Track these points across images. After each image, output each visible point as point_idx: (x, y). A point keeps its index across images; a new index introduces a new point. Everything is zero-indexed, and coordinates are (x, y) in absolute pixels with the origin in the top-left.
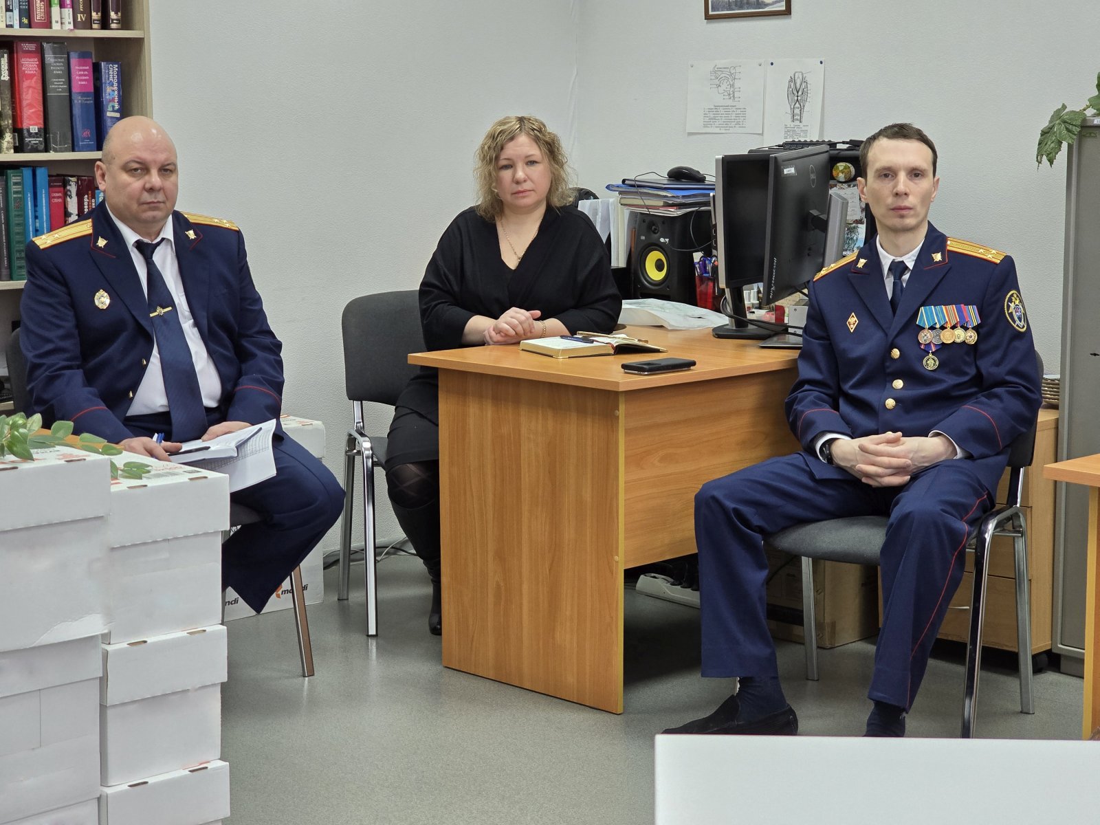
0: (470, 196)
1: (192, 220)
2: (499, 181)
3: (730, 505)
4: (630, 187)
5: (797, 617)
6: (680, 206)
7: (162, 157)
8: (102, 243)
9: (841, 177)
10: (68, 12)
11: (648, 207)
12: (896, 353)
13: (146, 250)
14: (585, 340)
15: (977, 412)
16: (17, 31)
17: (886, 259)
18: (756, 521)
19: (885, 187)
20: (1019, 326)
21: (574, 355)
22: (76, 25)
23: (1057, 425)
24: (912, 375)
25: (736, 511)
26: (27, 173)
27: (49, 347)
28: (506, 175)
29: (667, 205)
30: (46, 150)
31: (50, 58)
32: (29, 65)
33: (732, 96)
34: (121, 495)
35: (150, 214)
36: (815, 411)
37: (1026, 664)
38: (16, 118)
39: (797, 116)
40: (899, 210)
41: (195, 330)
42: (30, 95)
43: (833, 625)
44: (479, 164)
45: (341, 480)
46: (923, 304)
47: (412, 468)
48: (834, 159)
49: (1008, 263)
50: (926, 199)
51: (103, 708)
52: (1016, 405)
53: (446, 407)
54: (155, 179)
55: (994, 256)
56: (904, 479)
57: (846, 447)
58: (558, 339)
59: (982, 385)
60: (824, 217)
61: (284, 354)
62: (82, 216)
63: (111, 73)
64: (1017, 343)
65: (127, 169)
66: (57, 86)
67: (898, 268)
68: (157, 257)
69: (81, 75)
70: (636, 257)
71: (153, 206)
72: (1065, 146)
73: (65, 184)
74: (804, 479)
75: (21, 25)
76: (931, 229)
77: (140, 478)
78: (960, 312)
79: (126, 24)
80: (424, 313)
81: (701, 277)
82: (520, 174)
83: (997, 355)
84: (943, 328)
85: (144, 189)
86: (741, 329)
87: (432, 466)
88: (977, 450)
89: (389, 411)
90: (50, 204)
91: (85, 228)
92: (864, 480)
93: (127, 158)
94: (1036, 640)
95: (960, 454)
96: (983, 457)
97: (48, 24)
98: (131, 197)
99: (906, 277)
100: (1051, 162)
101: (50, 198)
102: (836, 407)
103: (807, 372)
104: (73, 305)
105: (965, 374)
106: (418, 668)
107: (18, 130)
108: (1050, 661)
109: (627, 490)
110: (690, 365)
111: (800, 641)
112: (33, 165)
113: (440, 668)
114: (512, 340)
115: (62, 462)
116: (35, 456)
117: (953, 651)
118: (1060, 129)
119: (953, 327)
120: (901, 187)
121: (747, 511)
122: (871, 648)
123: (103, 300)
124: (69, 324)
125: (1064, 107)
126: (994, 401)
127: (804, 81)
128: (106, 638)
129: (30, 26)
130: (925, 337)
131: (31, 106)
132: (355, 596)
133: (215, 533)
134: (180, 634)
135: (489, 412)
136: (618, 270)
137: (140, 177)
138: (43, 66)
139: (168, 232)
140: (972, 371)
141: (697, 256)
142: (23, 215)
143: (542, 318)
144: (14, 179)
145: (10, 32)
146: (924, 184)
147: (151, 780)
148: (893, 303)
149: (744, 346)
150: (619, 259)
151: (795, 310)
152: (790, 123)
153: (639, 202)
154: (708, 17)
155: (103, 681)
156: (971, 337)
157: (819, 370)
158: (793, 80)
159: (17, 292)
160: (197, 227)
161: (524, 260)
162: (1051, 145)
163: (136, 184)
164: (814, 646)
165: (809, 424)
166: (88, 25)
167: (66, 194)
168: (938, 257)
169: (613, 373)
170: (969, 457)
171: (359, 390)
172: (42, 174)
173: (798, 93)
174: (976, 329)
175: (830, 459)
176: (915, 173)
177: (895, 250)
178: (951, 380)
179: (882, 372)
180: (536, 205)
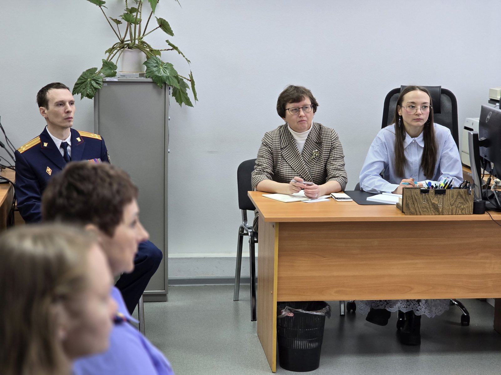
40: (69, 119)
55: (98, 137)
99: (69, 148)
120: (69, 109)
168: (79, 139)
176: (72, 103)
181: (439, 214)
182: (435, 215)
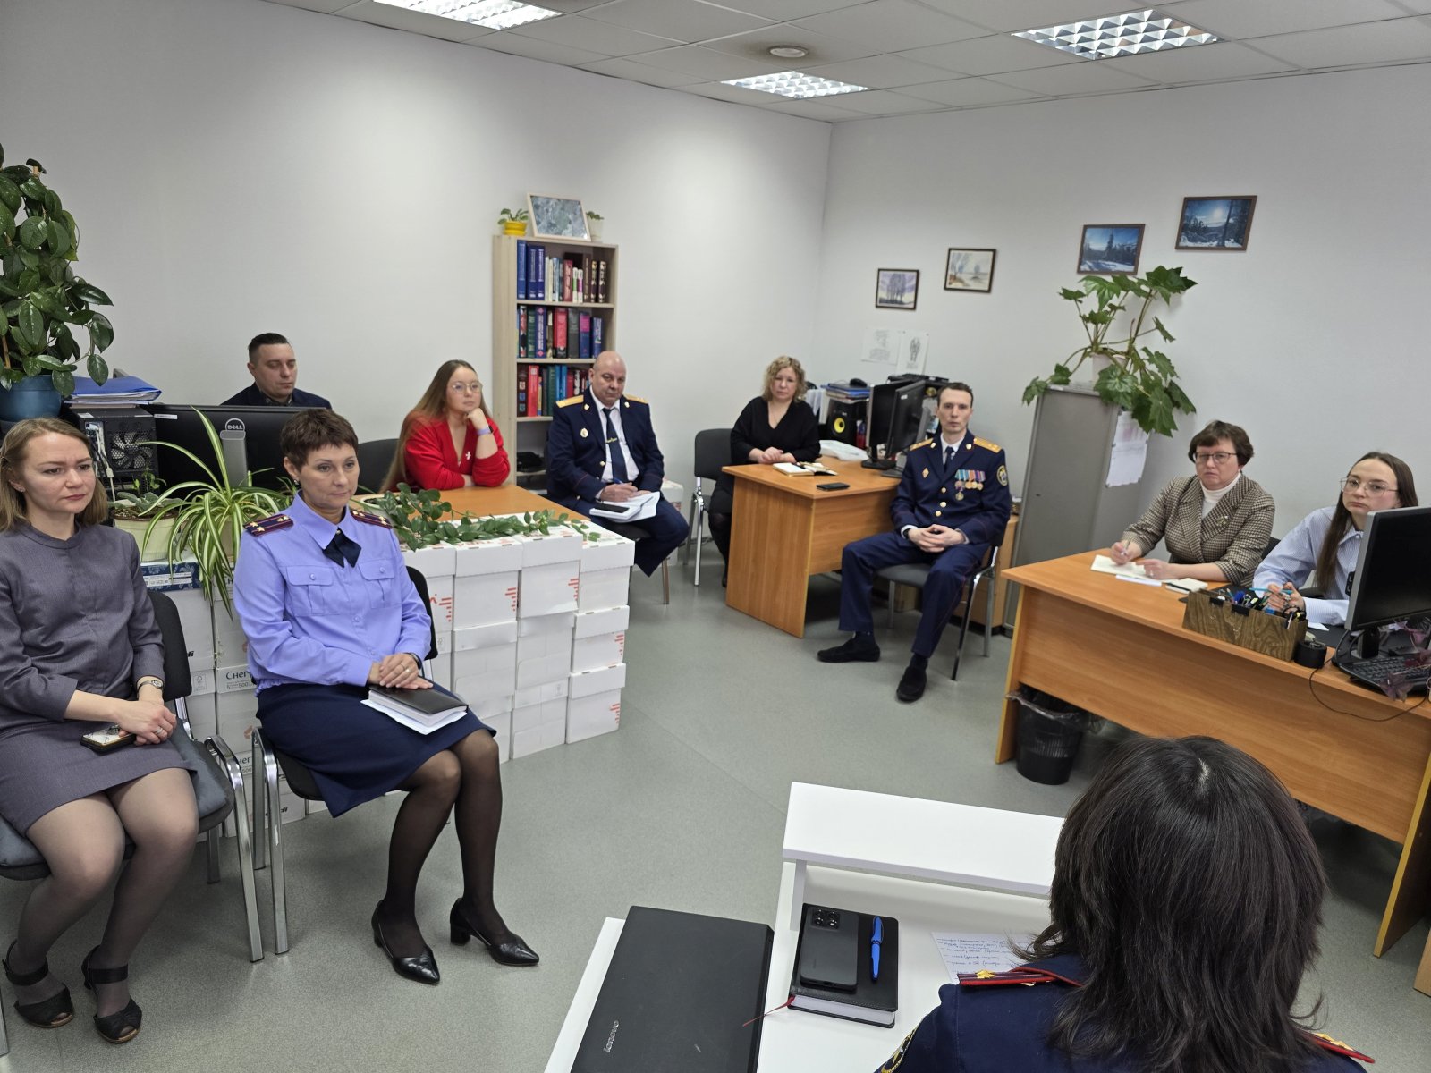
0: (758, 392)
1: (628, 398)
2: (773, 384)
3: (858, 555)
4: (832, 388)
5: (886, 596)
6: (853, 399)
7: (620, 375)
8: (587, 407)
9: (930, 394)
10: (581, 294)
11: (839, 398)
12: (944, 490)
13: (607, 412)
14: (802, 467)
15: (977, 522)
16: (557, 303)
17: (945, 445)
18: (870, 564)
19: (947, 412)
20: (1004, 483)
21: (796, 475)
22: (584, 301)
23: (1017, 524)
24: (951, 502)
25: (861, 559)
26: (558, 368)
27: (561, 452)
28: (778, 383)
29: (847, 398)
30: (567, 357)
31: (571, 315)
32: (561, 319)
33: (884, 345)
34: (587, 550)
35: (610, 398)
36: (903, 513)
37: (989, 631)
38: (554, 342)
39: (913, 358)
40: (953, 424)
41: (627, 447)
42: (561, 333)
43: (903, 602)
44: (766, 374)
45: (687, 520)
46: (961, 468)
47: (720, 516)
48: (927, 386)
49: (1002, 453)
50: (966, 418)
51: (573, 640)
52: (997, 520)
53: (737, 492)
54: (615, 384)
55: (995, 449)
56: (942, 549)
57: (914, 531)
58: (790, 465)
59: (983, 509)
60: (918, 417)
61: (664, 461)
62: (581, 393)
63: (598, 323)
64: (1002, 491)
65: (603, 376)
66: (573, 328)
67: (950, 450)
68: (611, 415)
69: (585, 324)
70: (831, 419)
71: (612, 396)
72: (1036, 398)
73: (574, 373)
74: (894, 545)
75: (560, 300)
76: (968, 432)
77: (595, 541)
78: (976, 474)
79: (606, 300)
80: (732, 444)
81: (860, 433)
82: (784, 384)
83: (991, 496)
84: (967, 481)
85: (610, 387)
86: (873, 464)
87: (729, 516)
88: (976, 540)
89: (713, 483)
90: (567, 383)
91: (580, 399)
92: (922, 548)
93: (605, 371)
94: (995, 620)
95: (967, 541)
96: (978, 543)
97: (570, 299)
98: (603, 390)
99: (953, 454)
100: (1028, 403)
101: (567, 379)
102: (913, 511)
103: (901, 493)
104: (572, 434)
105: (974, 503)
106: (714, 604)
107: (555, 349)
108: (1001, 631)
109: (814, 540)
110: (846, 487)
111: (886, 607)
112: (561, 365)
113: (724, 606)
114: (770, 462)
115: (562, 537)
116: (550, 532)
117: (957, 621)
118: (1034, 388)
119: (972, 481)
120: (955, 413)
121: (865, 558)
122: (920, 614)
123: (585, 433)
124: (570, 443)
125: (1038, 378)
126: (987, 518)
127: (918, 342)
128: (577, 611)
129: (563, 300)
130: (958, 484)
131: (561, 337)
132: (690, 563)
133: (627, 567)
134: (609, 609)
135: (756, 498)
136: (822, 426)
137: (609, 381)
138: (568, 319)
139: (617, 405)
140: (978, 502)
141: (859, 423)
142: (555, 388)
143: (784, 453)
144: (551, 371)
145: (554, 304)
146: (966, 412)
147: (592, 671)
148: (946, 467)
149: (874, 474)
150: (823, 420)
151: (900, 460)
152: (910, 362)
153: (834, 394)
154: (877, 306)
155: (574, 629)
156: (980, 486)
157: (906, 491)
158: (913, 341)
159: (548, 422)
160: (630, 402)
161: (780, 425)
162: (1029, 396)
163: (606, 384)
164: (893, 610)
165: (899, 519)
166: (589, 300)
167: (575, 378)
168: (969, 447)
169: (811, 489)
170: (971, 543)
171: (700, 472)
172: (564, 369)
173: (915, 348)
174: (983, 483)
175: (907, 536)
176: (962, 407)
177: (949, 441)
178: (968, 506)
179: (938, 498)
180: (787, 400)
181: (1234, 643)
182: (1227, 641)
